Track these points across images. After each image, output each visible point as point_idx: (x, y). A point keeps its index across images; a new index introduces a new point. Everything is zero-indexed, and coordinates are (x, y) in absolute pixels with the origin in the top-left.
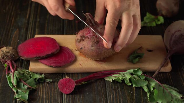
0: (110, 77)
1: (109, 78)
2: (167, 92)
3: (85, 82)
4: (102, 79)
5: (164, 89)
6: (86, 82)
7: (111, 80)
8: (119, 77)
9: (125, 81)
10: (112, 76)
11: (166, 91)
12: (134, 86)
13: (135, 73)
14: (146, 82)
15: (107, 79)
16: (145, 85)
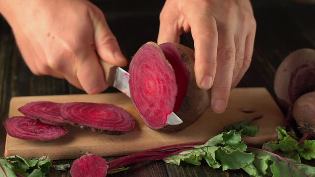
0: (175, 157)
1: (173, 159)
2: (296, 170)
3: (125, 167)
4: (158, 161)
5: (289, 165)
6: (127, 168)
7: (178, 162)
8: (194, 154)
9: (207, 161)
10: (178, 154)
11: (294, 168)
12: (225, 168)
13: (227, 143)
14: (251, 155)
15: (170, 161)
16: (248, 164)
